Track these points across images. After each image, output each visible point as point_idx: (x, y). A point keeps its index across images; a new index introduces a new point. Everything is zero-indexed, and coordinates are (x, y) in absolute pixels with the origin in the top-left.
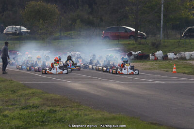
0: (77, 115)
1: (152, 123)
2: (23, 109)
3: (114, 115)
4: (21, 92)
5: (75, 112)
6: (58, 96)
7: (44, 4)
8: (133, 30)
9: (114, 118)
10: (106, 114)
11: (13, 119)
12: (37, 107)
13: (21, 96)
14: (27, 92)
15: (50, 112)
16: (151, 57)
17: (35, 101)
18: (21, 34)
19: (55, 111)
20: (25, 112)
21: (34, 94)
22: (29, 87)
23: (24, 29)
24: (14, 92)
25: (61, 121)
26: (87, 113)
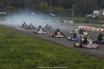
0: (19, 36)
2: (5, 34)
4: (4, 30)
5: (19, 35)
6: (14, 31)
7: (11, 7)
9: (29, 37)
10: (27, 36)
11: (2, 36)
13: (5, 30)
14: (6, 30)
15: (12, 35)
16: (38, 21)
17: (8, 32)
18: (4, 14)
20: (6, 35)
21: (8, 30)
22: (6, 28)
23: (5, 13)
24: (3, 29)
25: (15, 37)
26: (22, 35)
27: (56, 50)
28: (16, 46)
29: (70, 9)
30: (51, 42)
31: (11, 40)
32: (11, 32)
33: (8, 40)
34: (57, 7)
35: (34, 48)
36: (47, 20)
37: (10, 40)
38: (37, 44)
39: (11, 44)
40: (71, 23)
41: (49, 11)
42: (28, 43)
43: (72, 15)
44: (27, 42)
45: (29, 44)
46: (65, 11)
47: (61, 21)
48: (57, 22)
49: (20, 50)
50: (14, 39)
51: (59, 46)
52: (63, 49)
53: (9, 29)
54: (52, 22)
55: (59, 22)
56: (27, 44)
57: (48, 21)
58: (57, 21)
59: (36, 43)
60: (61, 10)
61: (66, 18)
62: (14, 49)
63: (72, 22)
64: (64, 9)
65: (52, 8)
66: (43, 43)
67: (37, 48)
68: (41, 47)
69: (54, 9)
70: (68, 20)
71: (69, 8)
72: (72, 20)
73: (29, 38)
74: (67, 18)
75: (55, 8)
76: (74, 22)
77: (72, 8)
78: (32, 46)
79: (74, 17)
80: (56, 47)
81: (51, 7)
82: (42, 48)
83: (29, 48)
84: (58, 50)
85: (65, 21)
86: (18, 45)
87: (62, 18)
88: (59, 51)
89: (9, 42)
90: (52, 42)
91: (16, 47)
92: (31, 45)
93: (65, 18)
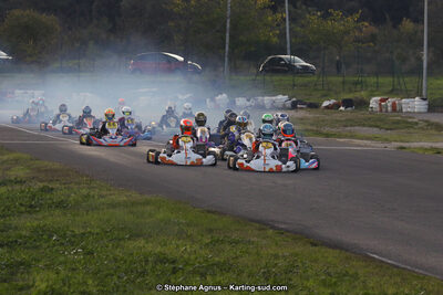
0: (88, 196)
1: (209, 212)
3: (147, 197)
5: (84, 191)
6: (57, 166)
7: (36, 14)
8: (181, 59)
9: (147, 203)
10: (135, 196)
12: (21, 182)
14: (5, 158)
15: (43, 190)
17: (19, 172)
19: (52, 189)
21: (17, 161)
22: (8, 149)
25: (60, 205)
26: (104, 193)
27: (310, 283)
28: (62, 259)
29: (408, 25)
30: (281, 232)
31: (35, 223)
32: (39, 170)
33: (14, 221)
34: (326, 16)
35: (175, 271)
36: (264, 95)
37: (26, 223)
38: (196, 247)
39: (36, 247)
40: (411, 114)
41: (275, 39)
42: (141, 242)
43: (420, 59)
44: (138, 236)
45: (150, 247)
46: (373, 38)
47: (348, 103)
48: (327, 107)
49: (90, 282)
50: (55, 219)
51: (331, 255)
52: (355, 276)
53: (25, 156)
54: (294, 106)
55: (335, 107)
56: (132, 245)
57: (267, 100)
58: (326, 103)
59: (189, 237)
60: (347, 33)
61: (381, 80)
62: (53, 276)
63: (416, 105)
64: (368, 28)
65: (292, 20)
66: (235, 236)
67: (194, 272)
68: (217, 264)
69: (303, 26)
70: (393, 92)
71: (397, 22)
72: (419, 94)
73: (148, 208)
74: (386, 80)
75: (314, 18)
76: (432, 108)
77: (418, 20)
78: (162, 259)
79: (430, 74)
80: (316, 261)
81: (286, 15)
82: (225, 267)
83: (143, 274)
84: (324, 283)
85: (374, 102)
86: (75, 254)
87: (356, 83)
88: (330, 286)
89: (24, 233)
90: (288, 231)
91: (65, 263)
92: (159, 249)
93: (373, 80)
